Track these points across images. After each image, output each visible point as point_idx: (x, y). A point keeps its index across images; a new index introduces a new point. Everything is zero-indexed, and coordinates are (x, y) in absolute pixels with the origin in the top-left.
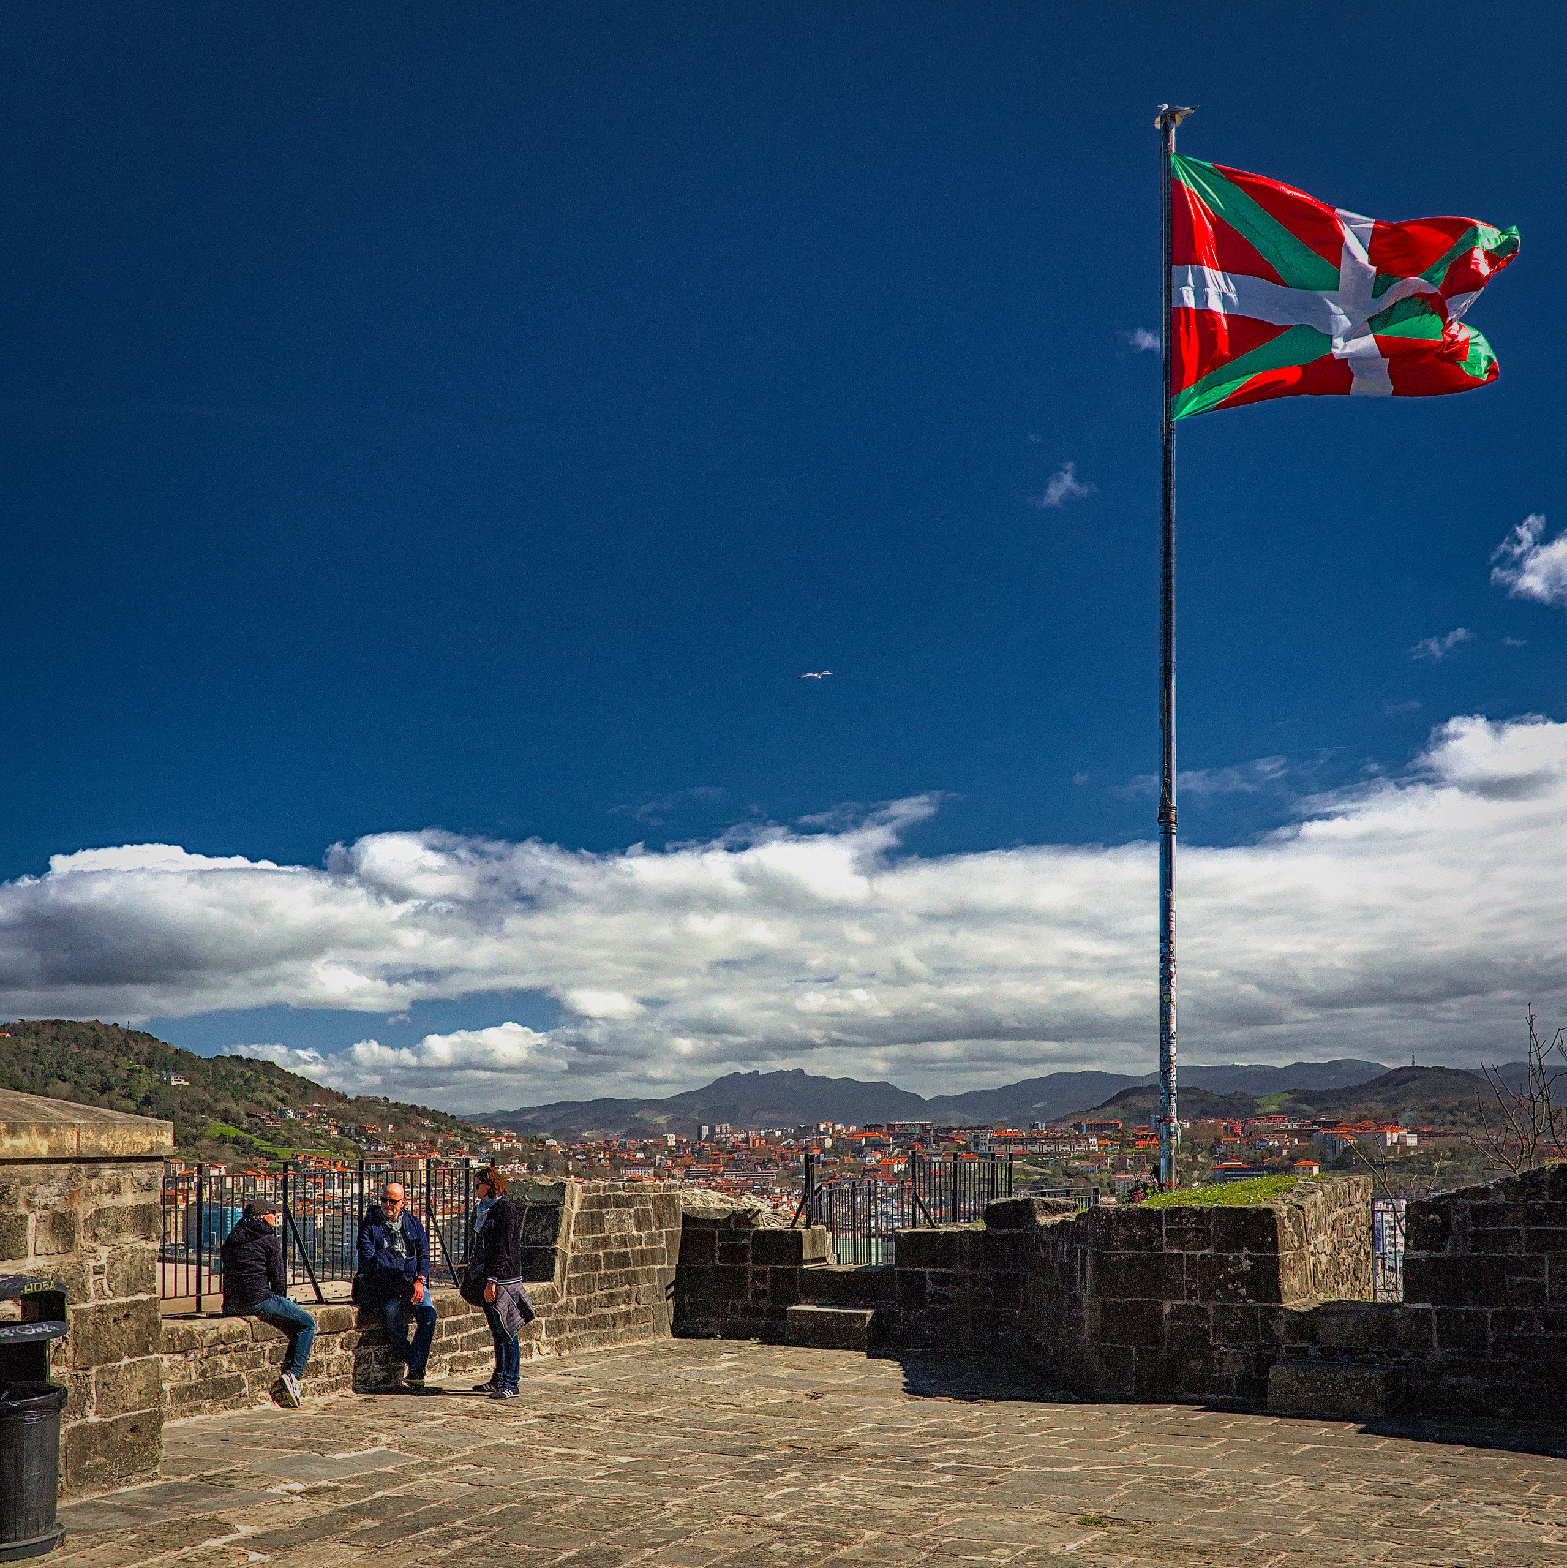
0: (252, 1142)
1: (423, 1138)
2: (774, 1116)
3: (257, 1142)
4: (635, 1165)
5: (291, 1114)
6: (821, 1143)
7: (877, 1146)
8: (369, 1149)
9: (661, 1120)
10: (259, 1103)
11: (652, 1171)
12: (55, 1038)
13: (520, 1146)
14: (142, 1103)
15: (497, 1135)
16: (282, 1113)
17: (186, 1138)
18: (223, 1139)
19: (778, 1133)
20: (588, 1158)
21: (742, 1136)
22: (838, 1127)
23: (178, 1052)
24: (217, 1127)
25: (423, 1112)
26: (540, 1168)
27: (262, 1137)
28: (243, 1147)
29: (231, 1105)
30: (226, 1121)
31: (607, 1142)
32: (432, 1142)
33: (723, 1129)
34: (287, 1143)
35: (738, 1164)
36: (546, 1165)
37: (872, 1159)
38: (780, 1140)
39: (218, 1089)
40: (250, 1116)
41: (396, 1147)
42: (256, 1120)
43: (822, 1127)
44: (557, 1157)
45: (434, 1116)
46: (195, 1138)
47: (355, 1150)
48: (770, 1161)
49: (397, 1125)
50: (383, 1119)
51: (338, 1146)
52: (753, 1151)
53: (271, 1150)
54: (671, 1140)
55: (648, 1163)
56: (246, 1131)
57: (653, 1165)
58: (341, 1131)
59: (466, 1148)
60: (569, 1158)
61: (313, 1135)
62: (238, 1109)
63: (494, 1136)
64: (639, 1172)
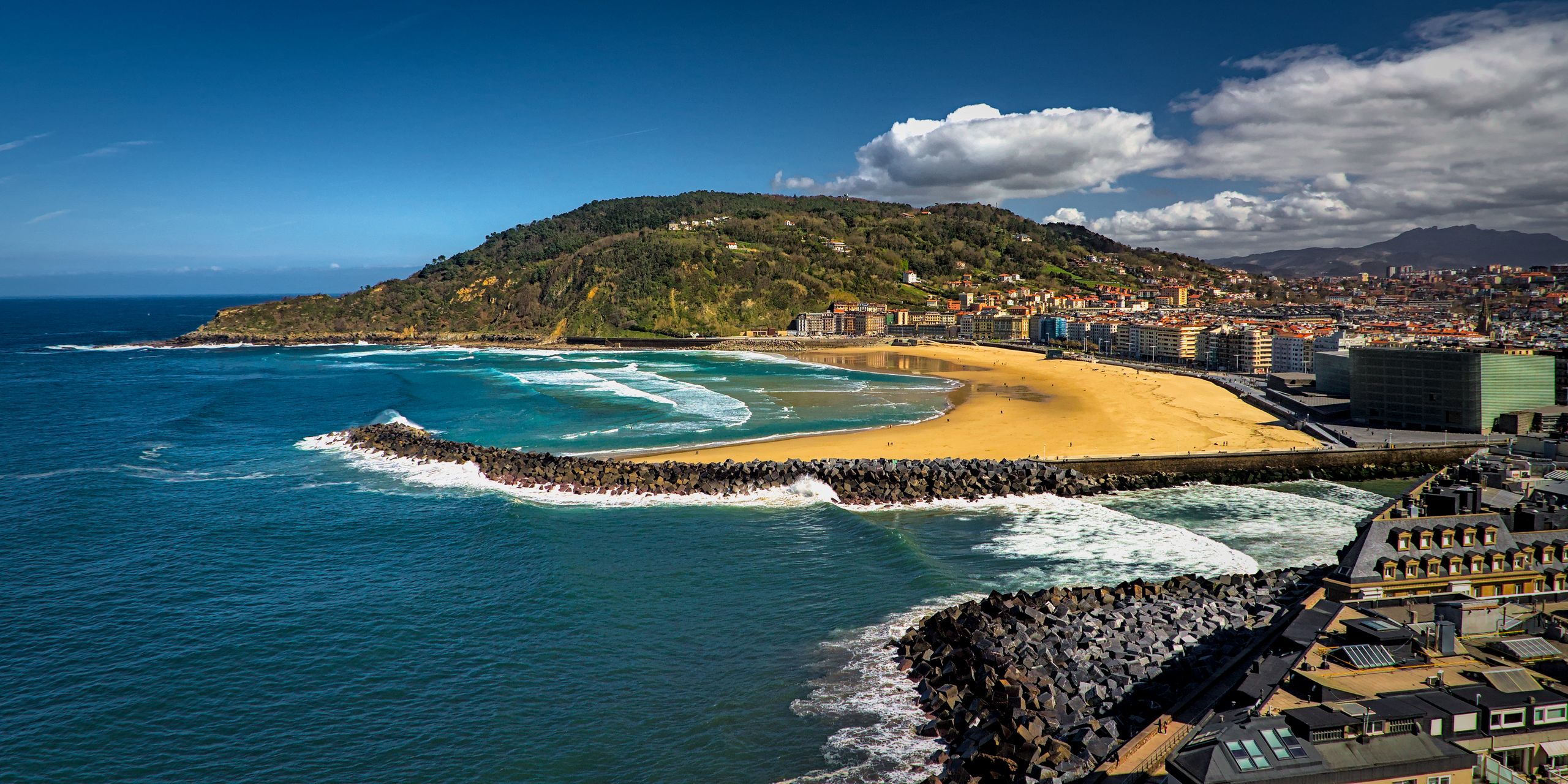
0: (1070, 277)
1: (1182, 275)
2: (1447, 260)
3: (1074, 277)
4: (1337, 295)
5: (1095, 259)
6: (1491, 281)
7: (1541, 283)
8: (1145, 282)
9: (1356, 263)
10: (1075, 252)
11: (1350, 299)
12: (955, 214)
13: (1250, 281)
14: (1005, 253)
15: (1234, 273)
16: (1089, 259)
17: (1030, 274)
18: (1052, 275)
19: (1453, 273)
20: (1301, 289)
21: (1423, 274)
22: (1506, 268)
23: (1025, 221)
24: (1048, 268)
25: (1182, 258)
26: (1265, 296)
27: (1076, 274)
28: (1066, 281)
29: (1058, 254)
30: (1054, 264)
31: (1315, 279)
32: (1189, 278)
33: (1407, 269)
34: (1093, 278)
35: (1420, 295)
36: (1270, 294)
37: (1537, 293)
38: (1454, 278)
39: (1050, 244)
40: (1069, 260)
41: (1164, 281)
42: (1073, 263)
43: (1492, 268)
44: (1277, 288)
45: (1189, 260)
46: (1036, 274)
47: (1137, 282)
48: (1447, 293)
49: (1164, 266)
50: (1155, 262)
51: (1125, 280)
52: (1432, 285)
53: (1082, 282)
54: (1365, 277)
55: (1346, 294)
56: (1067, 270)
57: (1351, 295)
58: (1127, 270)
59: (1212, 282)
60: (1286, 289)
61: (1109, 273)
62: (1062, 256)
63: (1232, 273)
64: (1340, 301)
